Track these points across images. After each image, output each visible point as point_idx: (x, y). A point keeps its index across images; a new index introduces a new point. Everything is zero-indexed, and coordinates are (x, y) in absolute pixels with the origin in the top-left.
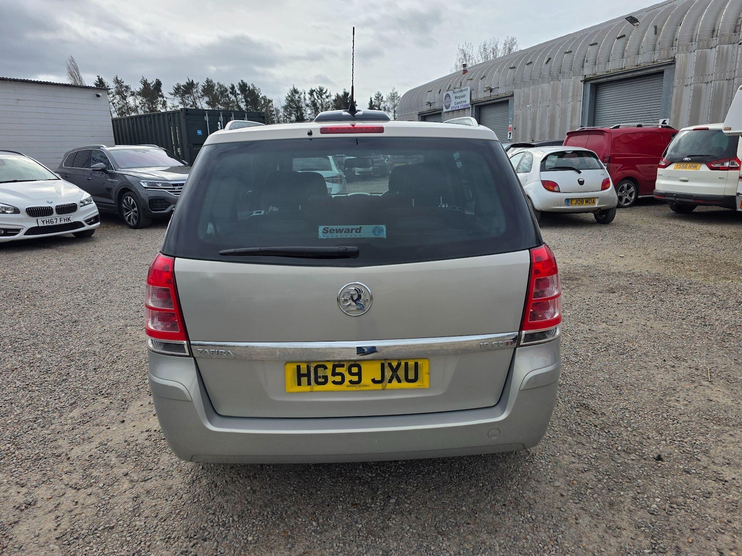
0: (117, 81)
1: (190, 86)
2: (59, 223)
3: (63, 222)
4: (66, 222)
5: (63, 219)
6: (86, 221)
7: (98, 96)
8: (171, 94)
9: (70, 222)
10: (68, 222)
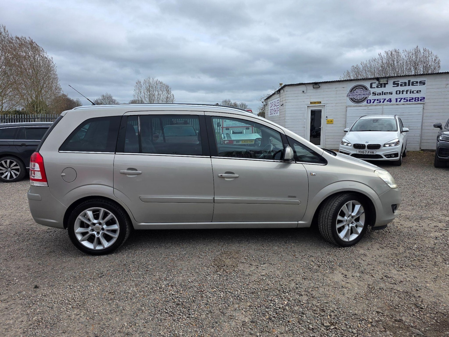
2: (367, 153)
3: (369, 154)
4: (371, 154)
5: (370, 152)
6: (385, 155)
9: (373, 154)
10: (372, 154)
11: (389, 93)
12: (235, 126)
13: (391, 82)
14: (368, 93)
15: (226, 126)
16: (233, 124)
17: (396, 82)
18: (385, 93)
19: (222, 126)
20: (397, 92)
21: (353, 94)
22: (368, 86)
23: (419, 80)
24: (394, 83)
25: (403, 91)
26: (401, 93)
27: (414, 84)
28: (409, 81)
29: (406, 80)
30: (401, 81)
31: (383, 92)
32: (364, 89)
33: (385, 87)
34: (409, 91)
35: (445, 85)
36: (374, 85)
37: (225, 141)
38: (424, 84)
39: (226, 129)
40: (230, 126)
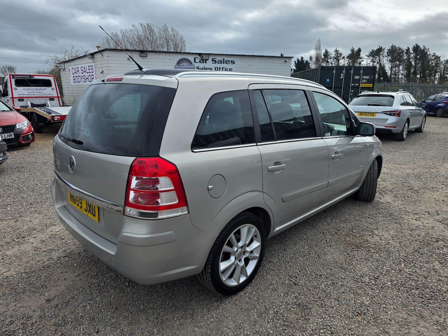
0: (336, 51)
1: (380, 50)
7: (286, 61)
8: (367, 56)
11: (210, 69)
12: (32, 96)
13: (211, 58)
14: (192, 67)
15: (18, 96)
16: (29, 93)
17: (214, 59)
18: (206, 68)
19: (10, 96)
20: (215, 68)
21: (180, 67)
22: (193, 61)
23: (231, 59)
24: (213, 60)
25: (220, 68)
26: (219, 69)
27: (227, 63)
28: (224, 59)
29: (221, 58)
30: (218, 58)
31: (204, 67)
32: (189, 63)
33: (206, 62)
34: (224, 68)
35: (248, 66)
36: (197, 60)
37: (55, 117)
38: (234, 63)
39: (19, 100)
40: (25, 96)
